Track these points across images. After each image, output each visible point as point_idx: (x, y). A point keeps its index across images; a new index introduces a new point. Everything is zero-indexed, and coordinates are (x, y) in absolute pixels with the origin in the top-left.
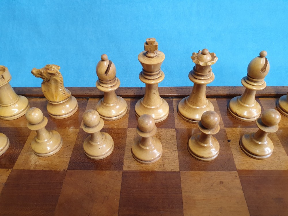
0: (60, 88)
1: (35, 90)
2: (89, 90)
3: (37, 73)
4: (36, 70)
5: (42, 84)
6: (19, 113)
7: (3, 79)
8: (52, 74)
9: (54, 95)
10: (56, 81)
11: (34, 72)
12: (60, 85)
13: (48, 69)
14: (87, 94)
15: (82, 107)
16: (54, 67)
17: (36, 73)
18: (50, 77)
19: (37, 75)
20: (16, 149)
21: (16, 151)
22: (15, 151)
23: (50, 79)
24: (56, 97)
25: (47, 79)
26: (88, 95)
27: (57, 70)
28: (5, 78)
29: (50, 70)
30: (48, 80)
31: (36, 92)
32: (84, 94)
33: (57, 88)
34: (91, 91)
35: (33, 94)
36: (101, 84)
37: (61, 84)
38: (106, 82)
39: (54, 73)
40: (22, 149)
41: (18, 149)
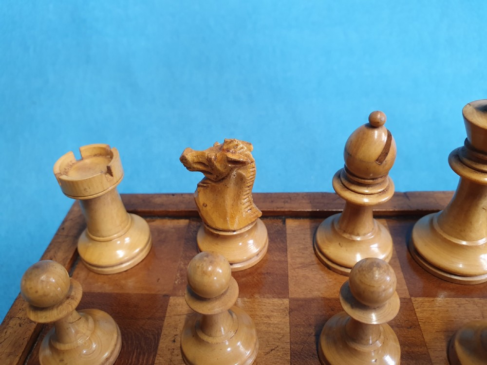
0: (246, 197)
1: (158, 200)
2: (283, 200)
3: (196, 160)
4: (194, 154)
5: (199, 186)
6: (133, 258)
7: (108, 176)
8: (236, 162)
9: (229, 215)
10: (241, 179)
11: (189, 157)
12: (247, 189)
13: (228, 151)
14: (283, 210)
15: (276, 240)
16: (241, 146)
17: (194, 160)
18: (232, 169)
19: (196, 166)
20: (140, 354)
21: (141, 360)
22: (138, 361)
23: (229, 174)
24: (233, 218)
25: (221, 174)
26: (284, 212)
27: (248, 152)
28: (114, 173)
29: (232, 153)
30: (222, 177)
31: (162, 205)
32: (275, 210)
33: (238, 197)
34: (287, 202)
35: (155, 210)
36: (354, 188)
37: (248, 187)
38: (371, 181)
39: (245, 160)
40: (155, 356)
41: (144, 354)
